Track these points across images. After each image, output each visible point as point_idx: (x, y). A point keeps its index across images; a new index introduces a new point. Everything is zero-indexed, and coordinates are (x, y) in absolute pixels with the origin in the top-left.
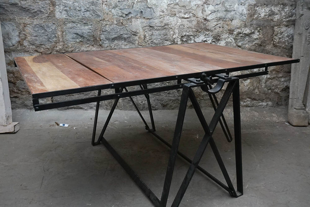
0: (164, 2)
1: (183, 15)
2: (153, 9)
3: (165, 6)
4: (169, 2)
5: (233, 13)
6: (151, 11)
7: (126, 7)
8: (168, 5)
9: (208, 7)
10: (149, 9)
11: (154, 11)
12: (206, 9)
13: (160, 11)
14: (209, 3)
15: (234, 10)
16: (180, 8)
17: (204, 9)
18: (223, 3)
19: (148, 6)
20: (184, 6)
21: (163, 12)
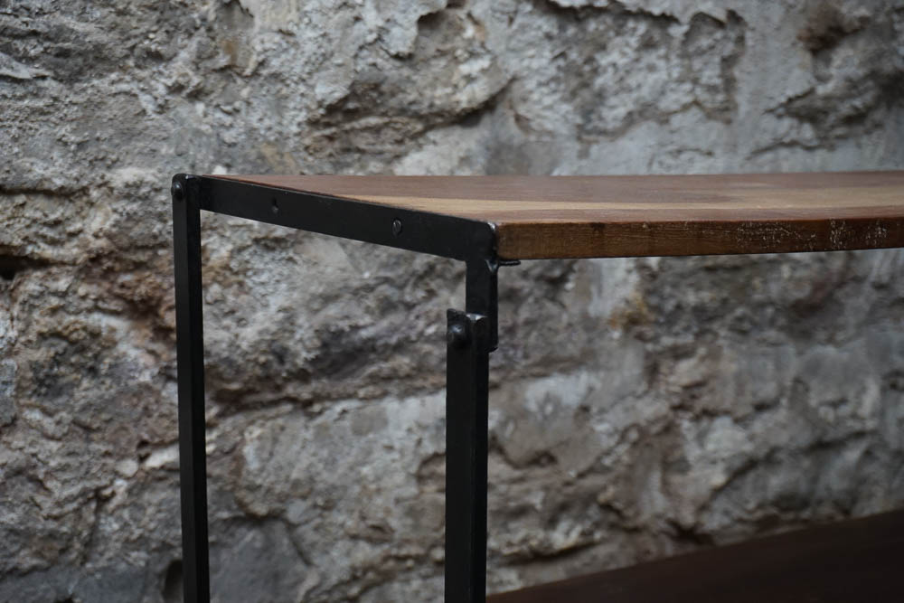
0: (390, 448)
1: (537, 536)
2: (291, 527)
3: (399, 478)
4: (426, 435)
5: (852, 455)
6: (269, 547)
7: (26, 560)
8: (425, 471)
9: (701, 438)
10: (250, 536)
11: (296, 543)
12: (692, 452)
13: (355, 538)
14: (711, 407)
15: (860, 435)
16: (517, 474)
17: (677, 454)
18: (794, 389)
19: (241, 505)
20: (545, 458)
21: (379, 533)
